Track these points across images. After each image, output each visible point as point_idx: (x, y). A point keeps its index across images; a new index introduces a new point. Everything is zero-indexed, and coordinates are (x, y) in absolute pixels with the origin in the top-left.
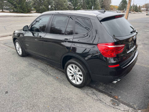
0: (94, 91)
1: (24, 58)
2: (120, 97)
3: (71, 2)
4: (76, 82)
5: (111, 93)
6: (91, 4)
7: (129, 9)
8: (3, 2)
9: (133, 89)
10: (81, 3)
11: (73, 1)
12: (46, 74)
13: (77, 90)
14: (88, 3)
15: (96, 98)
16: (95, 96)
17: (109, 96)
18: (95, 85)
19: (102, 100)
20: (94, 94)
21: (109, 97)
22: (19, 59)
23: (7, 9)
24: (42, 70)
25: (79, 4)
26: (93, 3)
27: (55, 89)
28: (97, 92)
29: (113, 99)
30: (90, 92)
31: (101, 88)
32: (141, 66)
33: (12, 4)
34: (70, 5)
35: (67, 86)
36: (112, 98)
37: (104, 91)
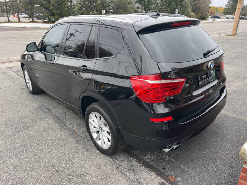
0: (135, 162)
1: (36, 96)
2: (178, 179)
3: (140, 3)
4: (102, 145)
5: (164, 169)
6: (175, 5)
7: (239, 13)
8: (33, 7)
9: (209, 164)
10: (158, 3)
11: (144, 2)
12: (60, 127)
13: (103, 159)
14: (170, 5)
15: (132, 178)
16: (132, 173)
17: (158, 175)
18: (138, 152)
19: (142, 181)
20: (131, 168)
21: (159, 177)
22: (27, 98)
23: (40, 18)
24: (57, 118)
25: (153, 6)
26: (179, 4)
27: (64, 155)
28: (138, 164)
29: (165, 182)
30: (125, 164)
31: (148, 158)
32: (237, 120)
33: (47, 9)
34: (138, 8)
35: (87, 151)
36: (162, 181)
37: (152, 163)
